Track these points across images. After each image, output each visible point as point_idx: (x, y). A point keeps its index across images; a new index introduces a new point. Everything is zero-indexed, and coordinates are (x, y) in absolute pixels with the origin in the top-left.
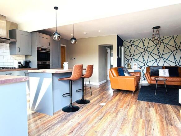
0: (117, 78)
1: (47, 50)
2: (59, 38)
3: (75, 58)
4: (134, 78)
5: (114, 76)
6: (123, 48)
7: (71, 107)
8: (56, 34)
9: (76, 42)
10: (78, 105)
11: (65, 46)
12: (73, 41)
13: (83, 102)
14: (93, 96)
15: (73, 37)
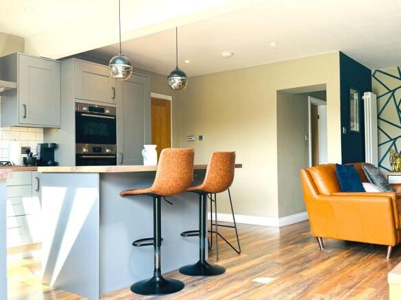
0: (330, 199)
1: (107, 111)
2: (128, 72)
3: (201, 138)
4: (387, 201)
5: (318, 192)
6: (368, 96)
7: (158, 279)
8: (118, 61)
9: (183, 82)
10: (183, 278)
11: (170, 98)
12: (177, 80)
13: (203, 270)
14: (243, 256)
15: (177, 68)
